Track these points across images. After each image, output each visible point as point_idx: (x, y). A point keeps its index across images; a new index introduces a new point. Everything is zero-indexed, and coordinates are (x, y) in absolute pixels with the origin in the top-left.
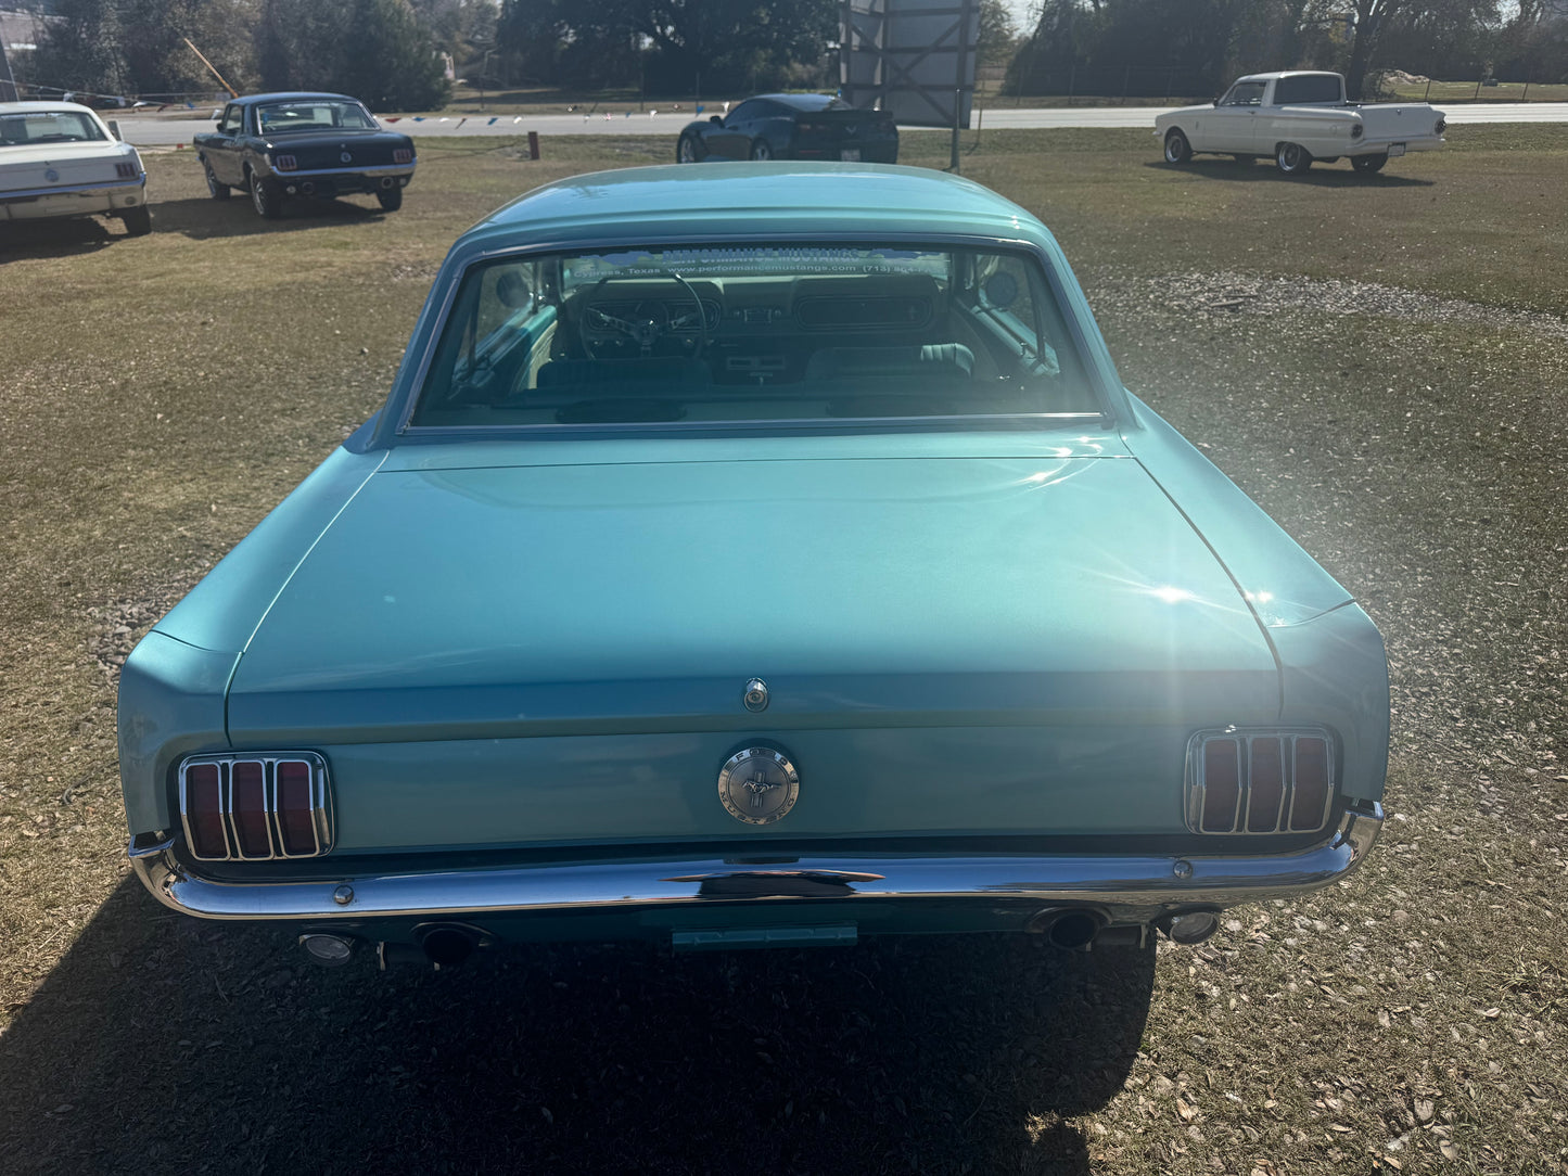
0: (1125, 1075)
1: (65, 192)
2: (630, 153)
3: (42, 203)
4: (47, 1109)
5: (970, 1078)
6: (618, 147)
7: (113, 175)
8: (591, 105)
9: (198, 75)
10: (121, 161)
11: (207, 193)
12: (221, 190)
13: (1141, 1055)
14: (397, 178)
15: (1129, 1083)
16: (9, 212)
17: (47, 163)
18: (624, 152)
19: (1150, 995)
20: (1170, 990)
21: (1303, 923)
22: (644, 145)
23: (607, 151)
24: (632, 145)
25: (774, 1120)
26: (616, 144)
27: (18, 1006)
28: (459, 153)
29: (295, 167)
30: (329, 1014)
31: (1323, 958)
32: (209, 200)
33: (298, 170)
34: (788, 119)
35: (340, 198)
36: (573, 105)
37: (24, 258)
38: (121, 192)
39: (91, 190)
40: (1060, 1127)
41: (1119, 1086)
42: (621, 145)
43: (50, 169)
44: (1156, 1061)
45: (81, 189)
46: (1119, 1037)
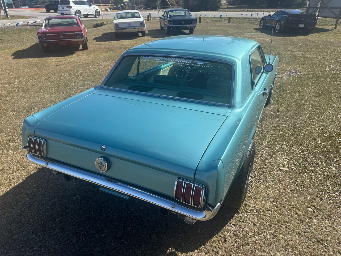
0: (196, 249)
1: (132, 28)
2: (254, 22)
3: (127, 30)
4: (33, 185)
5: (165, 236)
6: (251, 21)
7: (140, 25)
8: (252, 10)
9: (173, 3)
10: (141, 22)
11: (159, 28)
12: (162, 28)
13: (203, 246)
14: (192, 27)
15: (196, 251)
16: (122, 31)
17: (129, 22)
18: (253, 22)
19: (215, 235)
20: (220, 236)
21: (264, 234)
22: (258, 20)
23: (248, 21)
24: (255, 20)
25: (125, 229)
26: (251, 20)
27: (39, 169)
28: (214, 21)
29: (173, 24)
30: (75, 184)
31: (262, 244)
32: (160, 30)
33: (173, 25)
34: (286, 16)
35: (183, 31)
36: (248, 10)
37: (122, 40)
38: (141, 28)
39: (136, 28)
40: (174, 252)
41: (193, 250)
42: (252, 20)
43: (129, 23)
44: (205, 249)
45: (134, 27)
46: (201, 241)
